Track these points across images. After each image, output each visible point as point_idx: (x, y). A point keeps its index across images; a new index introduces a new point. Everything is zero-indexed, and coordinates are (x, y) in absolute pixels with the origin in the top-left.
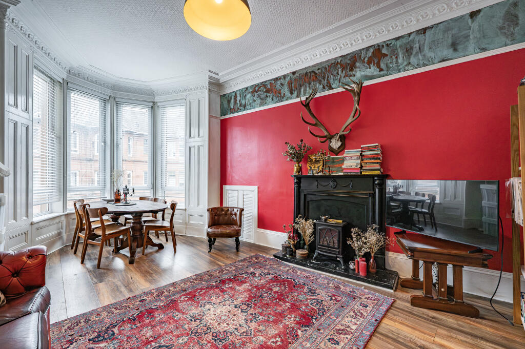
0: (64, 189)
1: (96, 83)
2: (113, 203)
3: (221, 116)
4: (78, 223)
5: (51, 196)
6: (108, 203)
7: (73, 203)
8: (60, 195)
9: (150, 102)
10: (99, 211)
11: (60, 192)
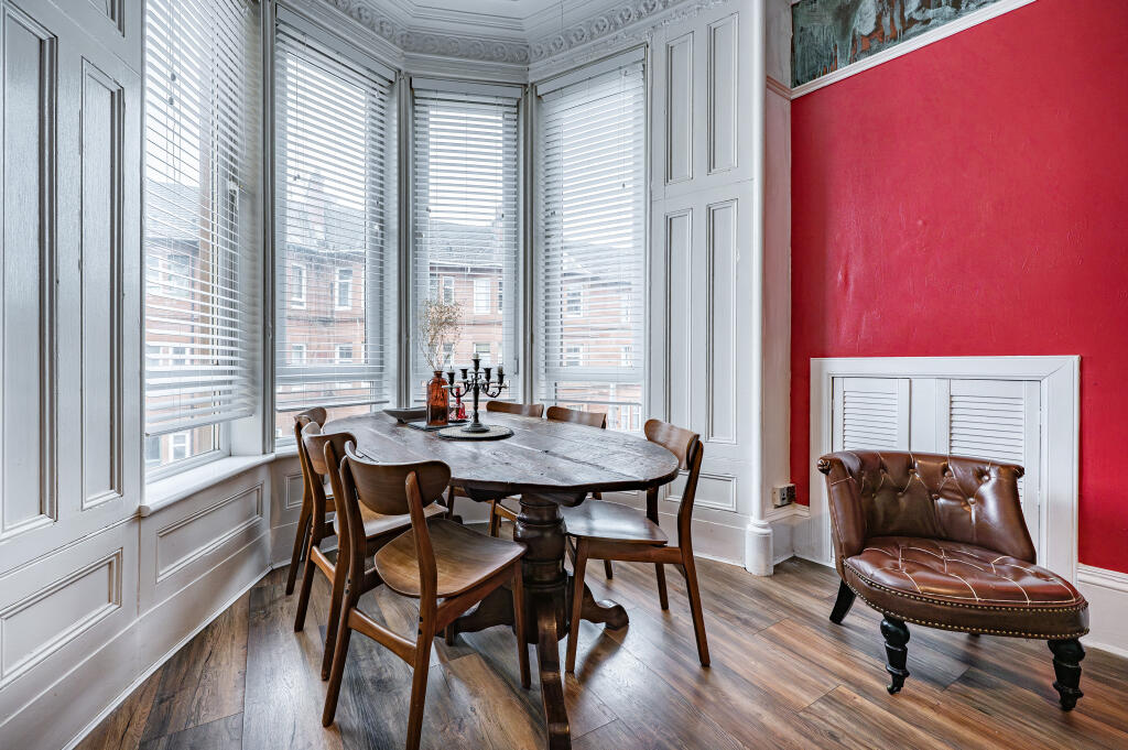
0: (264, 373)
1: (360, 18)
2: (423, 424)
3: (796, 83)
4: (308, 498)
5: (228, 396)
6: (401, 423)
7: (294, 423)
8: (255, 393)
9: (511, 85)
10: (410, 478)
11: (254, 382)
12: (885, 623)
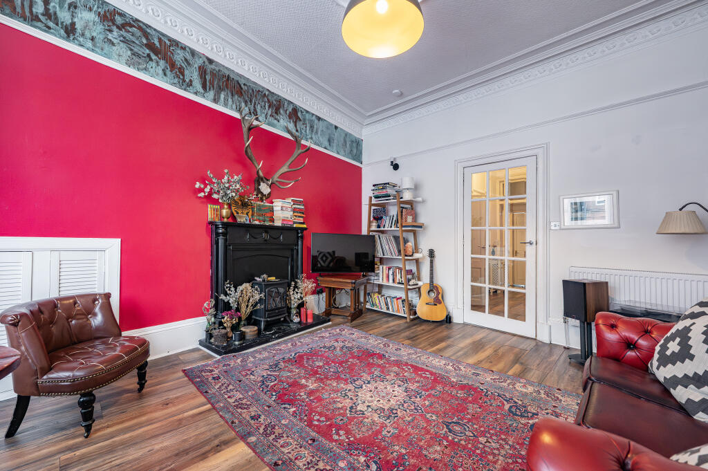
12: (83, 411)
